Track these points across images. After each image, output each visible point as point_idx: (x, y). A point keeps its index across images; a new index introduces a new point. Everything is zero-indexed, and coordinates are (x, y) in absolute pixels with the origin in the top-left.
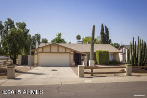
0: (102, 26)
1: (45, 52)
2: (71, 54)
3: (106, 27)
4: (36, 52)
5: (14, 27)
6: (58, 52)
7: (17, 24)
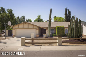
0: (66, 9)
1: (20, 28)
2: (37, 29)
3: (68, 10)
4: (14, 28)
5: (5, 12)
6: (28, 28)
7: (7, 10)
